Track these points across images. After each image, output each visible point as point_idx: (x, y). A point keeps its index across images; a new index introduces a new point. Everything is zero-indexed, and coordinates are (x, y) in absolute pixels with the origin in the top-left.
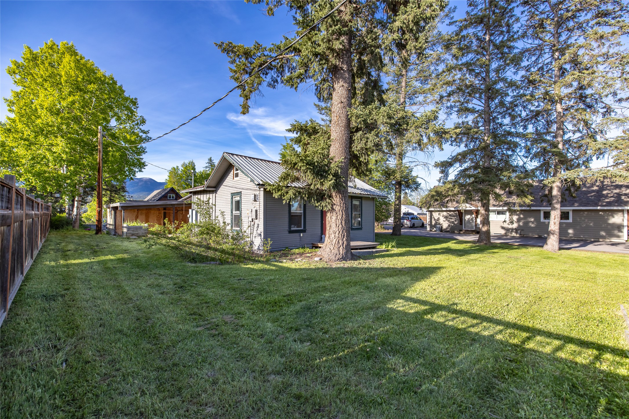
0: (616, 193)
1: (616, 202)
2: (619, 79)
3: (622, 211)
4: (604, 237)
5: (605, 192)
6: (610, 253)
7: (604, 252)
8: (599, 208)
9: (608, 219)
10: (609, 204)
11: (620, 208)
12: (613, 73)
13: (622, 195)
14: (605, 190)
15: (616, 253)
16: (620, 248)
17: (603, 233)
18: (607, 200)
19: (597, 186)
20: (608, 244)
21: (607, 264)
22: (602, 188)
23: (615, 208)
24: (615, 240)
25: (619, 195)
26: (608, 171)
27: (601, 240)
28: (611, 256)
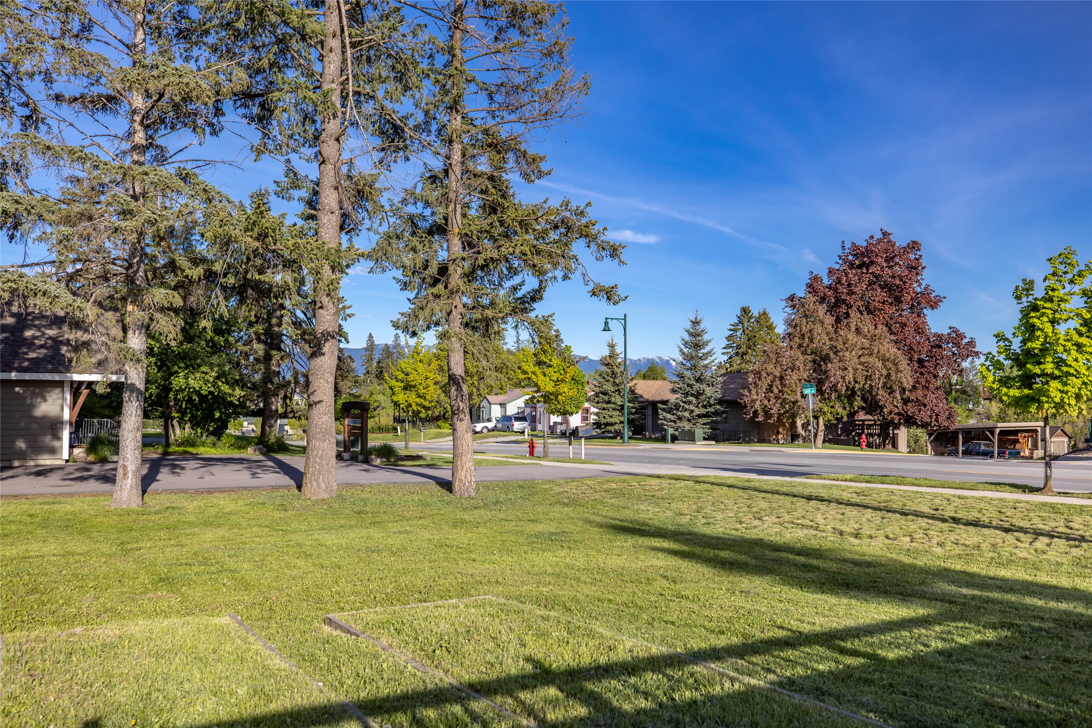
0: (50, 338)
1: (49, 362)
2: (52, 42)
3: (60, 384)
4: (22, 456)
5: (28, 334)
6: (25, 496)
7: (15, 497)
8: (13, 375)
9: (33, 406)
10: (36, 365)
11: (56, 377)
12: (46, 22)
13: (61, 343)
14: (29, 327)
15: (40, 495)
16: (54, 479)
17: (21, 444)
18: (32, 355)
19: (13, 315)
20: (30, 474)
21: (13, 527)
22: (23, 321)
23: (48, 377)
24: (46, 461)
25: (57, 343)
26: (21, 276)
27: (16, 463)
28: (25, 506)
